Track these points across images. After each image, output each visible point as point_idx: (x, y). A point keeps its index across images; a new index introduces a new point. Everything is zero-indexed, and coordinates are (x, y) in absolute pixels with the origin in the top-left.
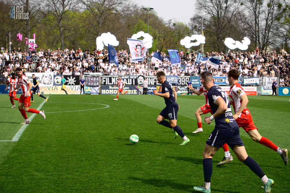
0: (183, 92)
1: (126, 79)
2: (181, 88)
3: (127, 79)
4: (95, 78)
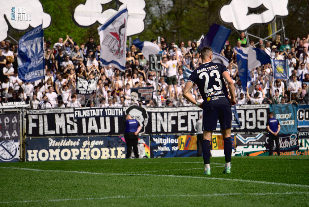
0: (250, 149)
1: (94, 118)
2: (245, 138)
3: (98, 119)
4: (7, 118)
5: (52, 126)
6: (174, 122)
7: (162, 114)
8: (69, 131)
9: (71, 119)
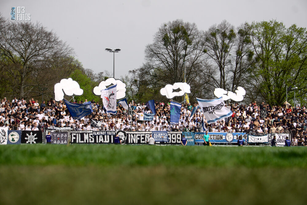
1: (102, 136)
4: (62, 134)
5: (82, 139)
6: (139, 139)
7: (133, 134)
8: (90, 142)
9: (91, 136)
